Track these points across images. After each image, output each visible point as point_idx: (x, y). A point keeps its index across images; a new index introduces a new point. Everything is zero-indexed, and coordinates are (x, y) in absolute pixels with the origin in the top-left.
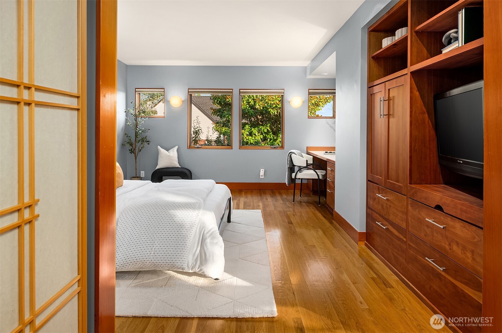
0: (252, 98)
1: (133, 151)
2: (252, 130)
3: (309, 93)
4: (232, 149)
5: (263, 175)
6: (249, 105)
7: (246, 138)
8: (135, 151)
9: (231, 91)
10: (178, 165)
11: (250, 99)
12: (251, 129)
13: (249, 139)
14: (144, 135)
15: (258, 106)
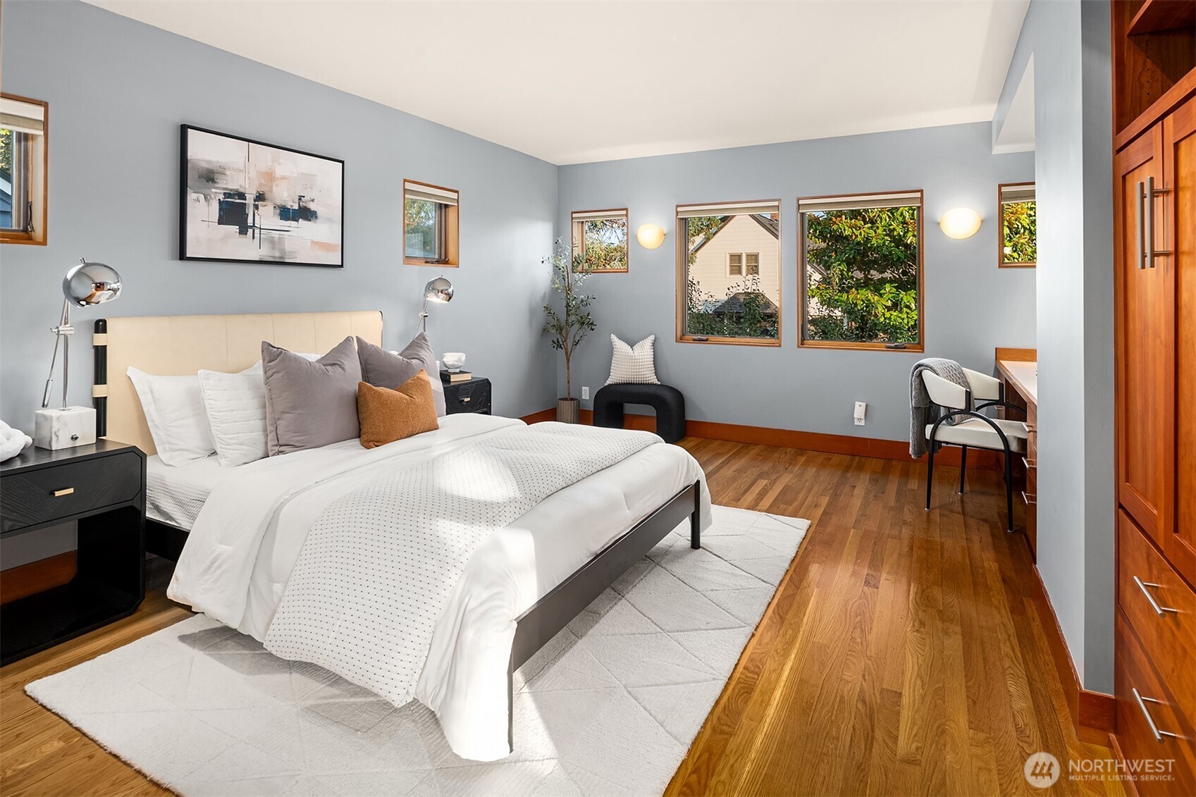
0: (900, 219)
1: (561, 343)
2: (901, 296)
3: (1001, 196)
4: (780, 346)
5: (863, 417)
6: (890, 237)
7: (884, 314)
8: (567, 344)
9: (776, 203)
10: (653, 379)
11: (892, 223)
12: (898, 294)
13: (892, 317)
14: (584, 311)
15: (911, 237)
